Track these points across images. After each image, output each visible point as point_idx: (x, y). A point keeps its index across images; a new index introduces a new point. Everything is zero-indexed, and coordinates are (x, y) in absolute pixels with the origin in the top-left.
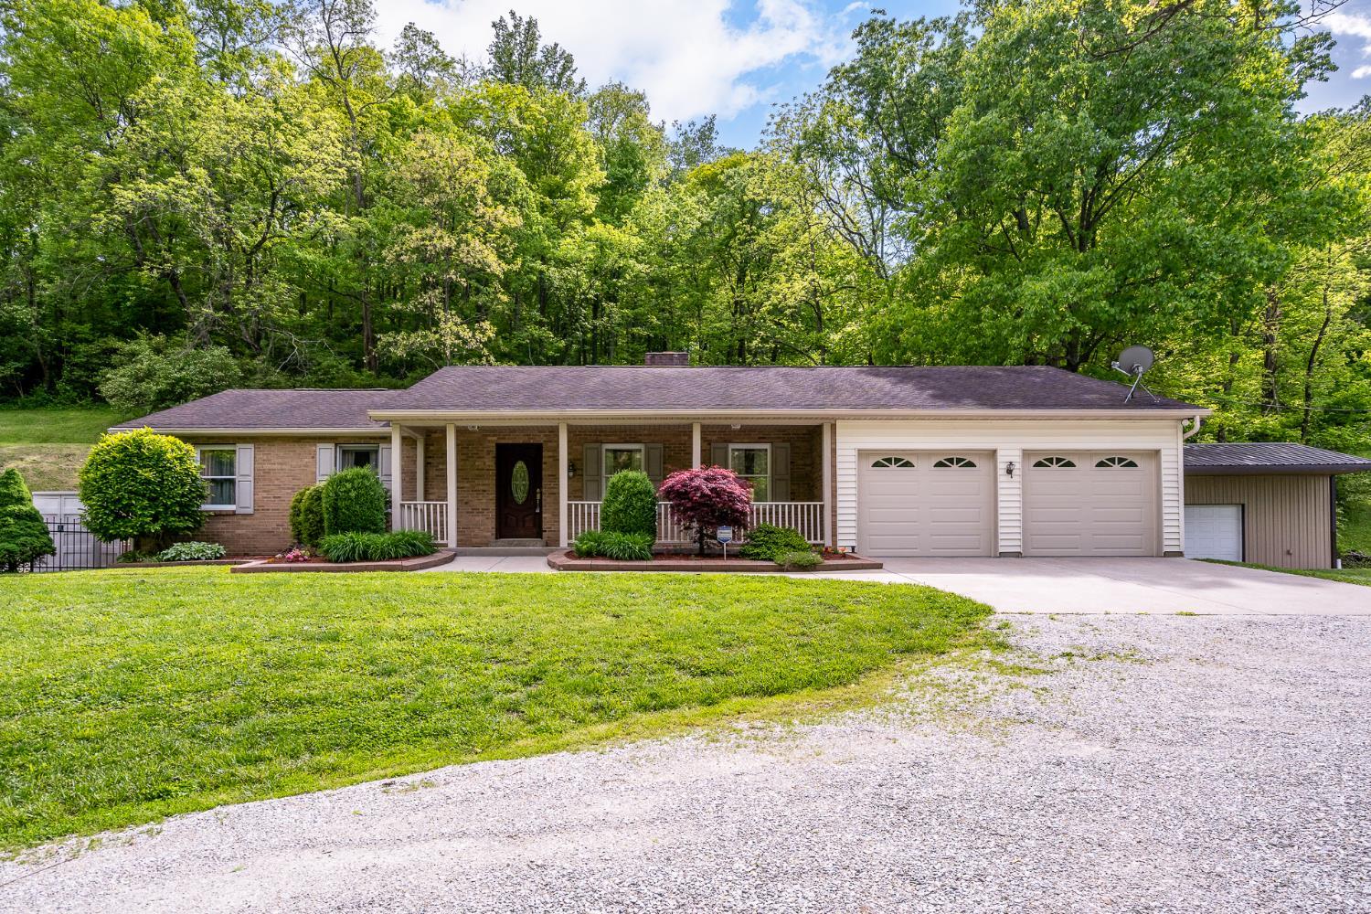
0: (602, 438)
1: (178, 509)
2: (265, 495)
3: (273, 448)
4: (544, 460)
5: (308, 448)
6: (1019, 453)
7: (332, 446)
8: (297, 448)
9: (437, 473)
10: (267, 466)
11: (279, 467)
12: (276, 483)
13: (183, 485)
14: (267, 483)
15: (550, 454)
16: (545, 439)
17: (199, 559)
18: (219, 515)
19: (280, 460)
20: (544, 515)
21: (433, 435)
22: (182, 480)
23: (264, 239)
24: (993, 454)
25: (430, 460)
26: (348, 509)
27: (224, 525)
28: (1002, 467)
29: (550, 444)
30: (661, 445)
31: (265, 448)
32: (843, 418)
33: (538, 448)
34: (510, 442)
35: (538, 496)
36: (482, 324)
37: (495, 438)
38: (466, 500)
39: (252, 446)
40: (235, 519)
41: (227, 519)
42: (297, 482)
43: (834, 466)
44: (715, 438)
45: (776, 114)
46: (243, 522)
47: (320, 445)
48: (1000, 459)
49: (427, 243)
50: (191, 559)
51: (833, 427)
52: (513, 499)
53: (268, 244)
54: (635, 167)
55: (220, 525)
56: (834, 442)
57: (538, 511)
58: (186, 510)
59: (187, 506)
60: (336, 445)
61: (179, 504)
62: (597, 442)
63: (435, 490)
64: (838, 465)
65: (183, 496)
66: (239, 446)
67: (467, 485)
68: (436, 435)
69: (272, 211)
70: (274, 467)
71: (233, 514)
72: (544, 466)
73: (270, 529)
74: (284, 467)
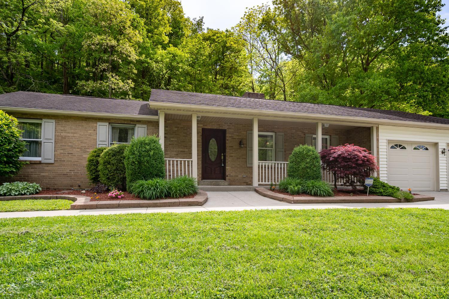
1: (5, 159)
2: (62, 151)
3: (67, 123)
4: (227, 138)
5: (92, 124)
6: (445, 144)
7: (107, 124)
8: (84, 124)
10: (63, 134)
11: (72, 135)
12: (70, 144)
13: (10, 143)
14: (63, 144)
15: (230, 135)
16: (228, 127)
17: (25, 194)
18: (32, 163)
19: (73, 131)
20: (227, 168)
22: (9, 140)
23: (17, 30)
24: (436, 144)
26: (148, 162)
27: (32, 170)
28: (440, 151)
29: (230, 130)
30: (283, 134)
31: (63, 123)
32: (383, 124)
33: (223, 132)
34: (210, 128)
35: (222, 157)
36: (128, 81)
37: (202, 125)
39: (54, 121)
40: (41, 166)
41: (35, 166)
42: (83, 145)
43: (378, 147)
44: (307, 131)
45: (247, 11)
46: (46, 168)
47: (99, 123)
48: (440, 147)
49: (104, 41)
50: (19, 194)
51: (377, 128)
52: (210, 159)
53: (19, 33)
54: (179, 29)
55: (30, 170)
56: (378, 136)
57: (223, 165)
58: (11, 160)
59: (11, 157)
60: (109, 123)
61: (6, 156)
64: (380, 147)
65: (9, 150)
66: (44, 120)
67: (186, 150)
69: (23, 16)
70: (68, 135)
71: (40, 163)
72: (227, 142)
73: (65, 172)
74: (75, 135)
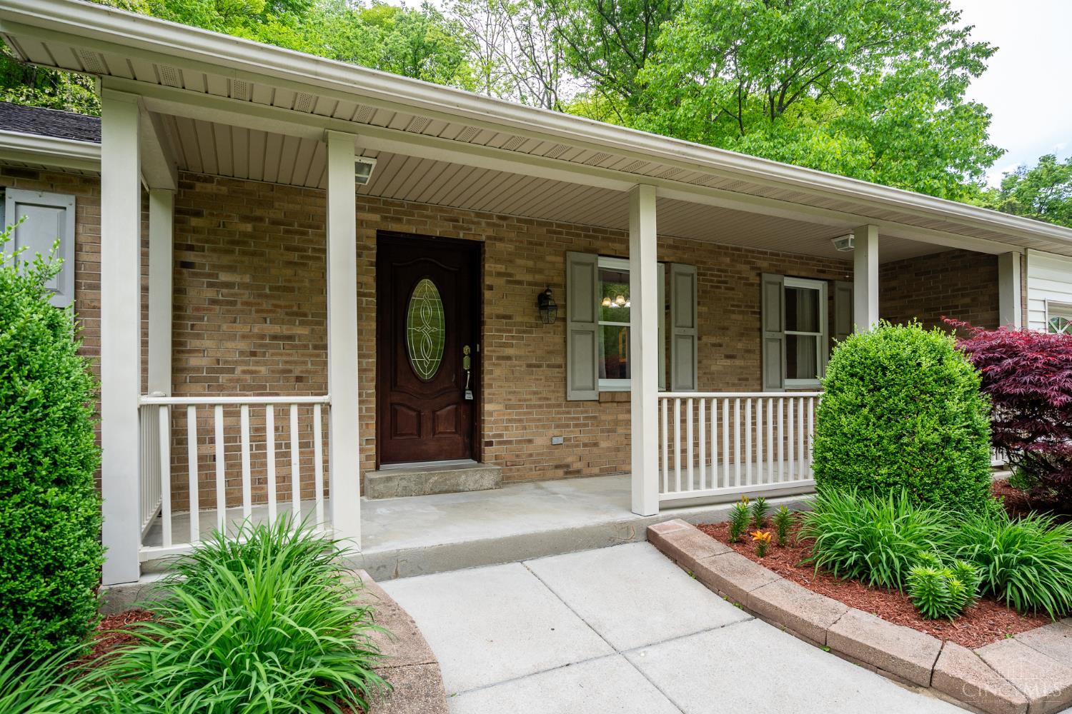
0: (597, 244)
4: (488, 280)
9: (210, 293)
15: (501, 268)
16: (490, 232)
20: (487, 407)
21: (199, 187)
25: (190, 257)
29: (499, 245)
30: (692, 269)
33: (471, 253)
35: (466, 362)
37: (378, 217)
38: (297, 371)
51: (1023, 260)
52: (411, 369)
57: (469, 396)
62: (589, 250)
63: (207, 343)
68: (211, 188)
72: (487, 295)
